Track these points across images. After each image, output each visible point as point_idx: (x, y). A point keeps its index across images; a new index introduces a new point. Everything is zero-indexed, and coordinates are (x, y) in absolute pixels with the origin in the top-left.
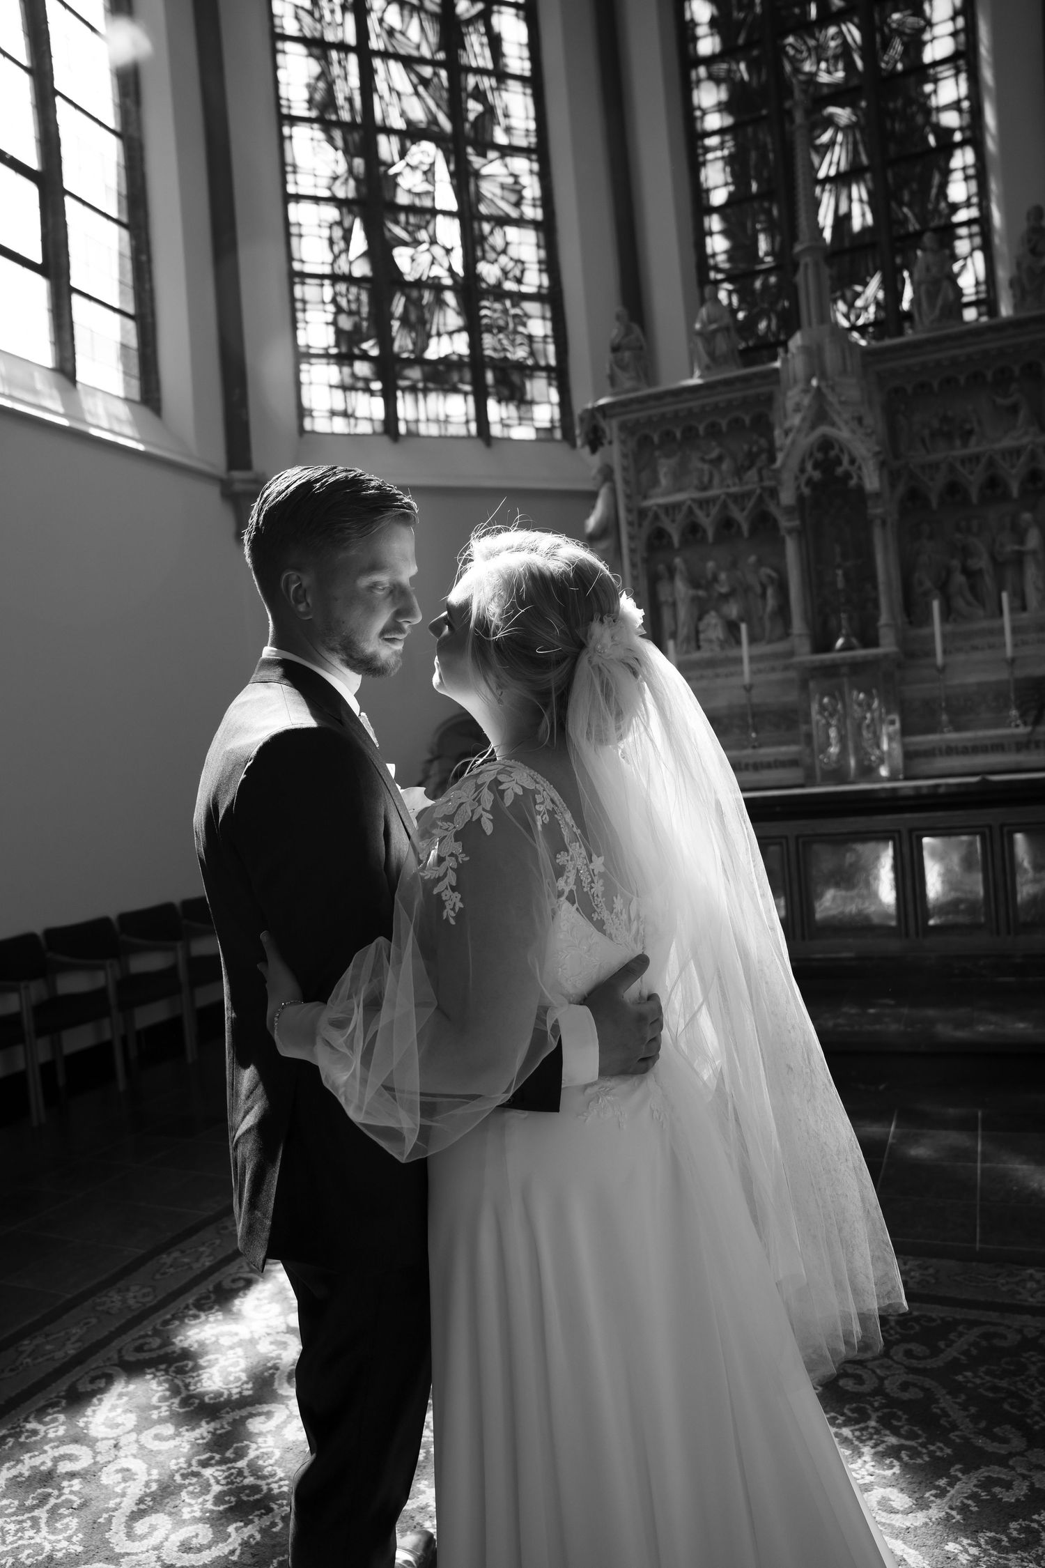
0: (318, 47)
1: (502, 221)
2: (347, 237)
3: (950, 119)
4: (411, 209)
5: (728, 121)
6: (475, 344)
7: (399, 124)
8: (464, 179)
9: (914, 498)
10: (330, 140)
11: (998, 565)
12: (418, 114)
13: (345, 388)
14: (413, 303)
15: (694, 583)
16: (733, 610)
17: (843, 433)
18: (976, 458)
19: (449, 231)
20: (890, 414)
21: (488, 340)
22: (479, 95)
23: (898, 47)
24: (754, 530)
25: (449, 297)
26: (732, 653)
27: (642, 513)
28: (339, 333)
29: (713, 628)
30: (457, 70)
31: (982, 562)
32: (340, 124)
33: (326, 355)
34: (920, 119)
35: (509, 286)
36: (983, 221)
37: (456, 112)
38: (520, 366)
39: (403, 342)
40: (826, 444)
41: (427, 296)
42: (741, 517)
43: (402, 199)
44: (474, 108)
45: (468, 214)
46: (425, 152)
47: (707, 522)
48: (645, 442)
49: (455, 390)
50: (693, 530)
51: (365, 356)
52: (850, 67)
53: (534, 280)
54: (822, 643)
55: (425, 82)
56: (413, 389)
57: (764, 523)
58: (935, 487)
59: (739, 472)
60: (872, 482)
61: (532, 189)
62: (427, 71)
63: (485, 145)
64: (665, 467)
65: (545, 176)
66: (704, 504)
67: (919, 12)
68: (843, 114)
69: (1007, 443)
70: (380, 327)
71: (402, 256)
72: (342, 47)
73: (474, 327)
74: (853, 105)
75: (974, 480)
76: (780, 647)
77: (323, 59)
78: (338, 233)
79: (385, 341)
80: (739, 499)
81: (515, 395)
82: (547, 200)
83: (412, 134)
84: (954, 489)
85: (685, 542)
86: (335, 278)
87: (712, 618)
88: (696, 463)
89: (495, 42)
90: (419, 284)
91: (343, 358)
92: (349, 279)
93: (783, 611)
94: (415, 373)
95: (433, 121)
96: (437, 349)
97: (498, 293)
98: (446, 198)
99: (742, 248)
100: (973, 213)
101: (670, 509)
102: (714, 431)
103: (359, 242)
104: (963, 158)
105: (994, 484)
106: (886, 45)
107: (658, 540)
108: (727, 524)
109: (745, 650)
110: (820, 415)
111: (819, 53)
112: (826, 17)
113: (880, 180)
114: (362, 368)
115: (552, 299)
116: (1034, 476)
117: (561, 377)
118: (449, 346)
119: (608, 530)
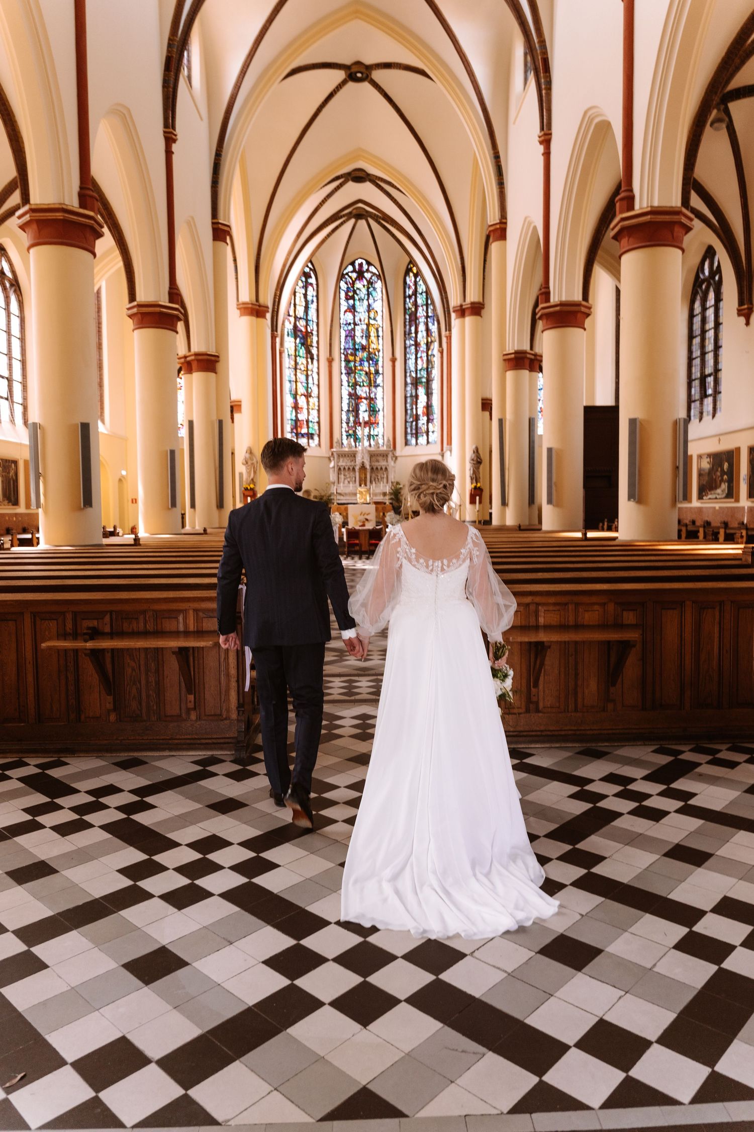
0: (290, 381)
1: (313, 409)
2: (292, 413)
3: (380, 407)
4: (301, 408)
5: (348, 397)
7: (300, 394)
8: (308, 402)
9: (372, 469)
10: (291, 396)
11: (381, 478)
12: (303, 393)
14: (300, 424)
15: (344, 475)
16: (349, 480)
17: (365, 461)
18: (380, 465)
19: (305, 411)
20: (370, 458)
22: (311, 388)
23: (373, 394)
24: (352, 470)
26: (349, 485)
27: (338, 466)
29: (346, 482)
30: (308, 384)
31: (379, 477)
32: (292, 394)
34: (376, 405)
36: (383, 423)
37: (307, 391)
39: (299, 430)
40: (363, 461)
42: (351, 468)
43: (300, 406)
44: (310, 390)
45: (308, 408)
46: (303, 398)
47: (347, 468)
48: (339, 456)
50: (344, 468)
52: (366, 394)
53: (316, 420)
54: (360, 485)
55: (304, 386)
57: (354, 469)
58: (375, 468)
59: (351, 462)
60: (367, 467)
61: (317, 404)
62: (304, 384)
63: (310, 396)
64: (341, 460)
65: (319, 401)
67: (377, 390)
68: (365, 402)
70: (296, 427)
72: (293, 381)
73: (308, 427)
74: (367, 401)
75: (379, 468)
76: (354, 485)
77: (291, 384)
79: (297, 430)
80: (351, 466)
81: (312, 438)
82: (319, 405)
83: (302, 395)
84: (377, 468)
85: (343, 470)
86: (290, 420)
87: (346, 480)
88: (345, 459)
91: (292, 432)
92: (292, 417)
93: (355, 481)
94: (300, 435)
98: (305, 406)
99: (348, 419)
101: (342, 466)
102: (348, 456)
103: (294, 414)
104: (381, 413)
105: (381, 468)
107: (340, 469)
108: (349, 469)
110: (363, 458)
111: (362, 391)
112: (363, 386)
113: (369, 413)
114: (294, 434)
115: (319, 423)
116: (386, 468)
117: (319, 436)
118: (304, 431)
119: (334, 467)
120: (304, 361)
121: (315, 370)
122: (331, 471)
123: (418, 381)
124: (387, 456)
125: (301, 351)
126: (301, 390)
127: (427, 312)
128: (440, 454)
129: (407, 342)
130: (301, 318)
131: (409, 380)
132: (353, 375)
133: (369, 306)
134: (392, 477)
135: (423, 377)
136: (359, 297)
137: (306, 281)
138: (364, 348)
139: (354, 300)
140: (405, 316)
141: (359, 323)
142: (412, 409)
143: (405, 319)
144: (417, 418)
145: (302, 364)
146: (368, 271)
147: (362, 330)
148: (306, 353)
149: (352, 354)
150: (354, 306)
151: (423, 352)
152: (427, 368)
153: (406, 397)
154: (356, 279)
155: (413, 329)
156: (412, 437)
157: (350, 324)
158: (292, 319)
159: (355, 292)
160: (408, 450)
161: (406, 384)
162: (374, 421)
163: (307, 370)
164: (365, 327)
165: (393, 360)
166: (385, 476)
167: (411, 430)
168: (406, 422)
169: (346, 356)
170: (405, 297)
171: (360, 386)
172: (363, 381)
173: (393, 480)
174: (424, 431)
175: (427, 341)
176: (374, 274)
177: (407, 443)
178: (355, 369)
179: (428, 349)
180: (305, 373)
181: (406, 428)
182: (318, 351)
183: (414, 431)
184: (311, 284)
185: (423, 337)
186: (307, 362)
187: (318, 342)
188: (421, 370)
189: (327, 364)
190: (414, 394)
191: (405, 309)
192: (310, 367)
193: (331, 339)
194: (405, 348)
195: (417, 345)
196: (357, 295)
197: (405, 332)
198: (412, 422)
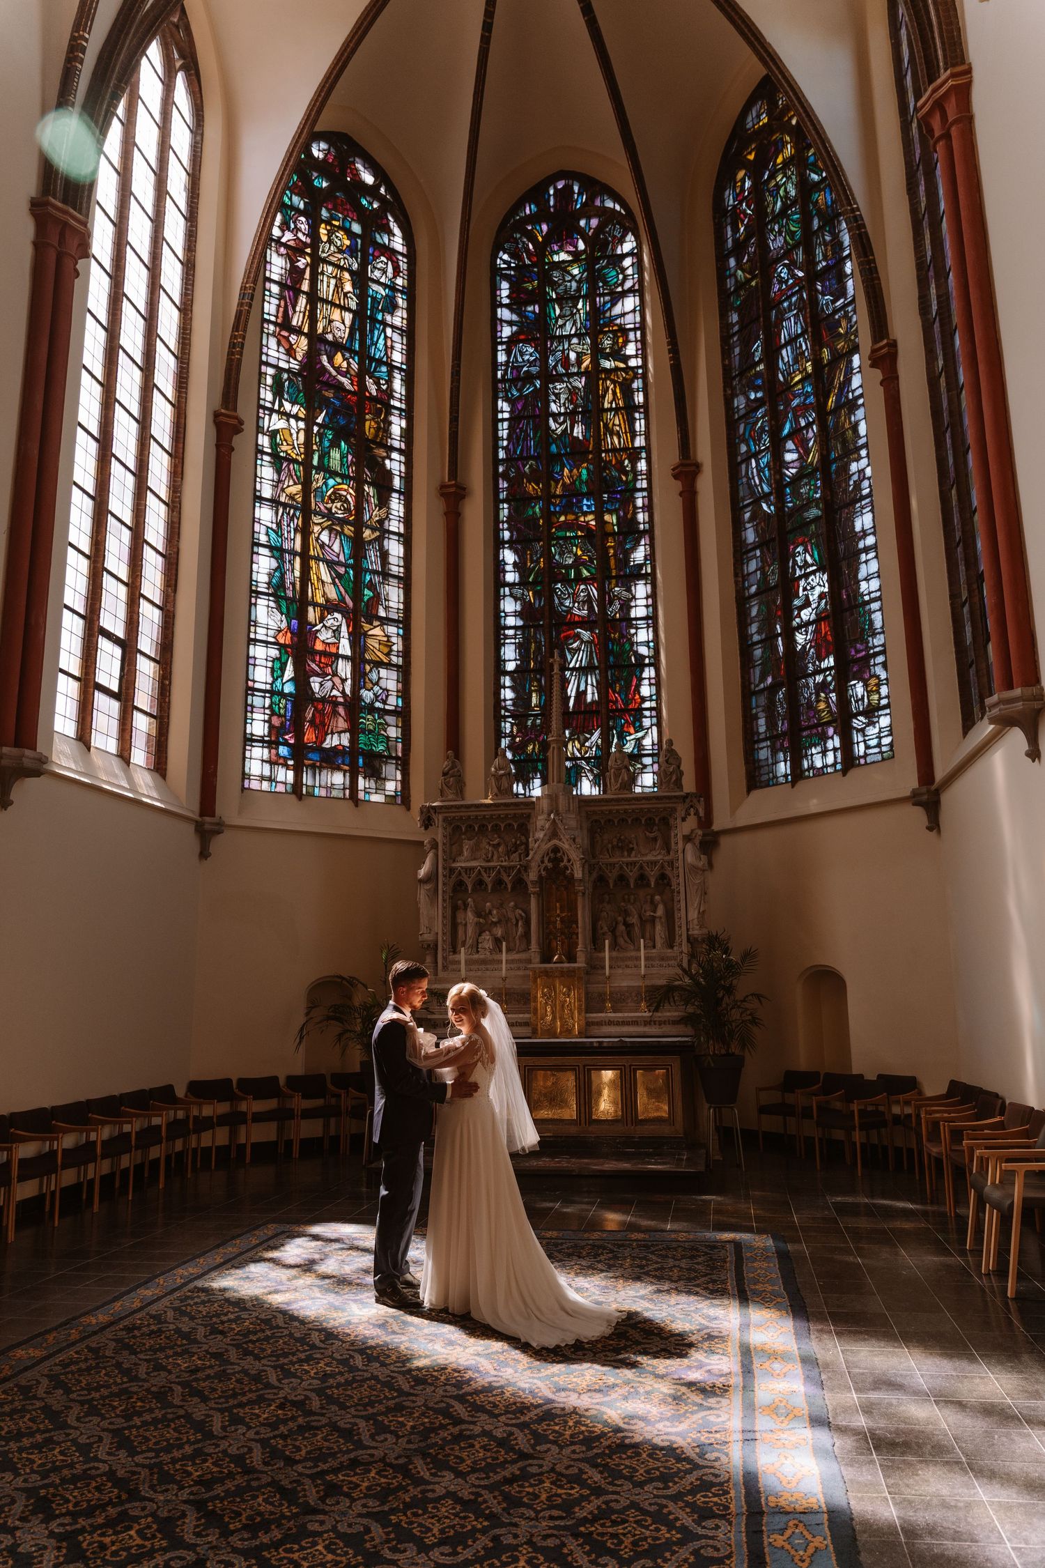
0: (277, 552)
1: (379, 664)
2: (283, 669)
3: (643, 650)
4: (323, 653)
5: (520, 623)
6: (353, 740)
7: (321, 600)
8: (358, 638)
9: (601, 880)
10: (279, 608)
11: (643, 922)
13: (271, 762)
15: (478, 914)
16: (499, 932)
17: (565, 846)
18: (634, 864)
19: (344, 669)
20: (592, 833)
21: (362, 738)
22: (371, 586)
23: (617, 605)
24: (513, 888)
25: (341, 710)
26: (496, 957)
27: (452, 870)
28: (271, 727)
29: (487, 942)
30: (359, 570)
31: (634, 920)
32: (286, 598)
33: (262, 741)
34: (627, 646)
35: (378, 705)
36: (658, 709)
37: (357, 595)
38: (379, 756)
39: (310, 736)
40: (556, 850)
41: (328, 708)
42: (507, 880)
43: (319, 646)
44: (368, 593)
45: (358, 660)
46: (336, 619)
47: (488, 880)
48: (457, 830)
49: (339, 769)
50: (480, 883)
51: (286, 744)
52: (591, 609)
53: (393, 701)
54: (546, 959)
55: (339, 576)
56: (313, 767)
57: (520, 883)
58: (612, 876)
59: (508, 853)
60: (578, 874)
61: (398, 645)
62: (342, 570)
63: (372, 617)
64: (467, 846)
65: (406, 638)
66: (487, 869)
67: (629, 590)
68: (586, 635)
69: (650, 858)
70: (297, 725)
71: (315, 683)
72: (293, 553)
74: (592, 632)
75: (632, 875)
76: (523, 956)
77: (280, 559)
78: (277, 665)
79: (299, 735)
80: (507, 869)
81: (376, 774)
82: (406, 653)
83: (329, 607)
84: (622, 878)
85: (474, 890)
86: (272, 693)
87: (486, 936)
88: (484, 844)
89: (384, 555)
90: (323, 700)
91: (272, 744)
92: (281, 694)
93: (527, 935)
94: (315, 756)
95: (343, 600)
96: (332, 741)
97: (371, 709)
98: (345, 648)
99: (522, 699)
100: (654, 704)
101: (469, 870)
102: (496, 829)
103: (289, 673)
104: (649, 673)
105: (642, 878)
106: (611, 603)
107: (459, 886)
108: (499, 883)
109: (504, 956)
110: (554, 834)
111: (574, 597)
112: (579, 579)
113: (603, 675)
114: (283, 751)
115: (403, 714)
116: (663, 877)
117: (404, 764)
118: (338, 740)
119: (431, 878)
120: (348, 491)
121: (395, 526)
122: (422, 894)
123: (789, 526)
124: (665, 822)
125: (335, 455)
126: (324, 584)
127: (810, 262)
128: (914, 799)
129: (740, 402)
130: (336, 346)
131: (750, 536)
132: (538, 546)
133: (596, 314)
134: (693, 915)
135: (810, 503)
136: (561, 290)
137: (367, 237)
138: (577, 451)
139: (545, 302)
140: (723, 315)
141: (561, 369)
142: (772, 637)
143: (725, 326)
144: (794, 665)
145: (336, 496)
146: (587, 210)
147: (573, 392)
148: (357, 463)
149: (535, 477)
150: (543, 317)
151: (804, 408)
152: (825, 460)
153: (742, 601)
154: (548, 238)
155: (757, 348)
156: (774, 752)
157: (529, 378)
158: (302, 344)
159: (546, 280)
160: (762, 806)
161: (740, 552)
162: (620, 705)
163: (359, 525)
164: (580, 383)
165: (687, 472)
166: (660, 911)
167: (771, 724)
168: (747, 693)
169: (515, 484)
170: (721, 259)
171: (566, 581)
172: (578, 562)
173: (696, 932)
174: (825, 716)
175: (817, 362)
176: (608, 217)
177: (756, 777)
178: (549, 524)
179: (822, 393)
180: (349, 530)
181: (749, 720)
182: (409, 464)
183: (782, 726)
184: (390, 253)
185: (798, 357)
186: (360, 496)
187: (407, 434)
188: (796, 479)
189: (440, 506)
190: (773, 580)
191: (724, 295)
192: (372, 513)
193: (454, 420)
194: (731, 424)
195: (777, 393)
196: (554, 286)
197: (727, 370)
198: (773, 689)
